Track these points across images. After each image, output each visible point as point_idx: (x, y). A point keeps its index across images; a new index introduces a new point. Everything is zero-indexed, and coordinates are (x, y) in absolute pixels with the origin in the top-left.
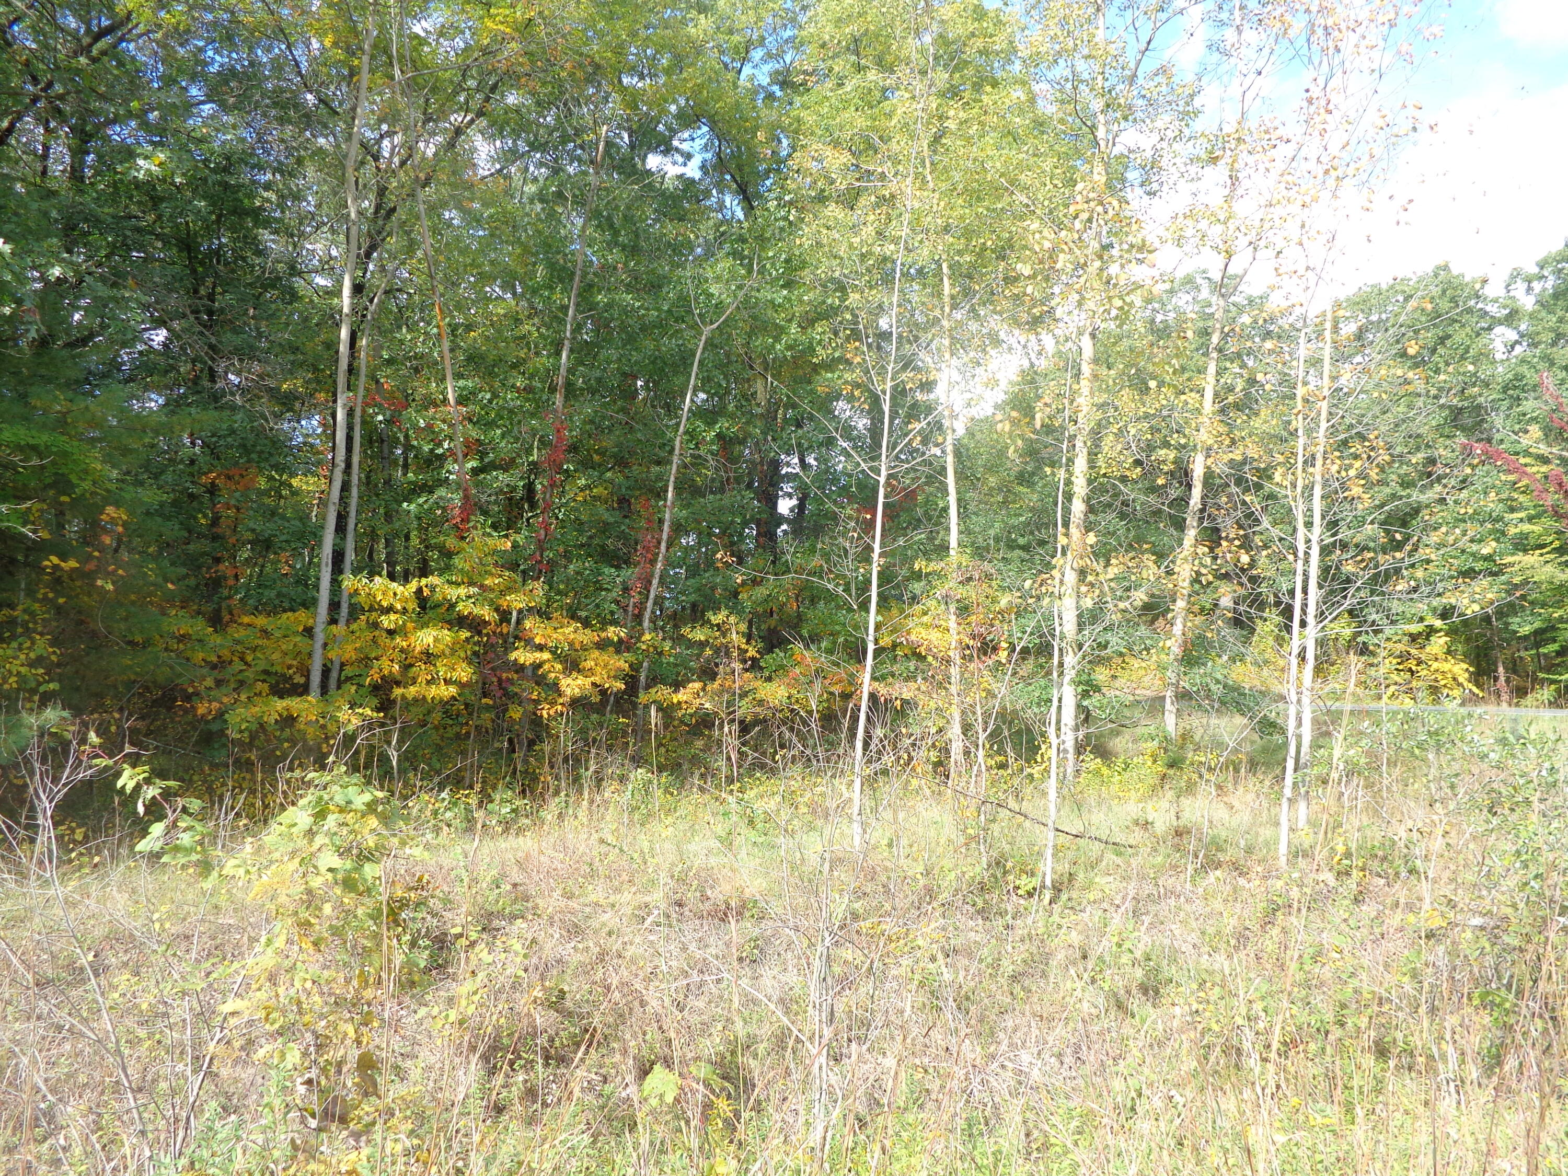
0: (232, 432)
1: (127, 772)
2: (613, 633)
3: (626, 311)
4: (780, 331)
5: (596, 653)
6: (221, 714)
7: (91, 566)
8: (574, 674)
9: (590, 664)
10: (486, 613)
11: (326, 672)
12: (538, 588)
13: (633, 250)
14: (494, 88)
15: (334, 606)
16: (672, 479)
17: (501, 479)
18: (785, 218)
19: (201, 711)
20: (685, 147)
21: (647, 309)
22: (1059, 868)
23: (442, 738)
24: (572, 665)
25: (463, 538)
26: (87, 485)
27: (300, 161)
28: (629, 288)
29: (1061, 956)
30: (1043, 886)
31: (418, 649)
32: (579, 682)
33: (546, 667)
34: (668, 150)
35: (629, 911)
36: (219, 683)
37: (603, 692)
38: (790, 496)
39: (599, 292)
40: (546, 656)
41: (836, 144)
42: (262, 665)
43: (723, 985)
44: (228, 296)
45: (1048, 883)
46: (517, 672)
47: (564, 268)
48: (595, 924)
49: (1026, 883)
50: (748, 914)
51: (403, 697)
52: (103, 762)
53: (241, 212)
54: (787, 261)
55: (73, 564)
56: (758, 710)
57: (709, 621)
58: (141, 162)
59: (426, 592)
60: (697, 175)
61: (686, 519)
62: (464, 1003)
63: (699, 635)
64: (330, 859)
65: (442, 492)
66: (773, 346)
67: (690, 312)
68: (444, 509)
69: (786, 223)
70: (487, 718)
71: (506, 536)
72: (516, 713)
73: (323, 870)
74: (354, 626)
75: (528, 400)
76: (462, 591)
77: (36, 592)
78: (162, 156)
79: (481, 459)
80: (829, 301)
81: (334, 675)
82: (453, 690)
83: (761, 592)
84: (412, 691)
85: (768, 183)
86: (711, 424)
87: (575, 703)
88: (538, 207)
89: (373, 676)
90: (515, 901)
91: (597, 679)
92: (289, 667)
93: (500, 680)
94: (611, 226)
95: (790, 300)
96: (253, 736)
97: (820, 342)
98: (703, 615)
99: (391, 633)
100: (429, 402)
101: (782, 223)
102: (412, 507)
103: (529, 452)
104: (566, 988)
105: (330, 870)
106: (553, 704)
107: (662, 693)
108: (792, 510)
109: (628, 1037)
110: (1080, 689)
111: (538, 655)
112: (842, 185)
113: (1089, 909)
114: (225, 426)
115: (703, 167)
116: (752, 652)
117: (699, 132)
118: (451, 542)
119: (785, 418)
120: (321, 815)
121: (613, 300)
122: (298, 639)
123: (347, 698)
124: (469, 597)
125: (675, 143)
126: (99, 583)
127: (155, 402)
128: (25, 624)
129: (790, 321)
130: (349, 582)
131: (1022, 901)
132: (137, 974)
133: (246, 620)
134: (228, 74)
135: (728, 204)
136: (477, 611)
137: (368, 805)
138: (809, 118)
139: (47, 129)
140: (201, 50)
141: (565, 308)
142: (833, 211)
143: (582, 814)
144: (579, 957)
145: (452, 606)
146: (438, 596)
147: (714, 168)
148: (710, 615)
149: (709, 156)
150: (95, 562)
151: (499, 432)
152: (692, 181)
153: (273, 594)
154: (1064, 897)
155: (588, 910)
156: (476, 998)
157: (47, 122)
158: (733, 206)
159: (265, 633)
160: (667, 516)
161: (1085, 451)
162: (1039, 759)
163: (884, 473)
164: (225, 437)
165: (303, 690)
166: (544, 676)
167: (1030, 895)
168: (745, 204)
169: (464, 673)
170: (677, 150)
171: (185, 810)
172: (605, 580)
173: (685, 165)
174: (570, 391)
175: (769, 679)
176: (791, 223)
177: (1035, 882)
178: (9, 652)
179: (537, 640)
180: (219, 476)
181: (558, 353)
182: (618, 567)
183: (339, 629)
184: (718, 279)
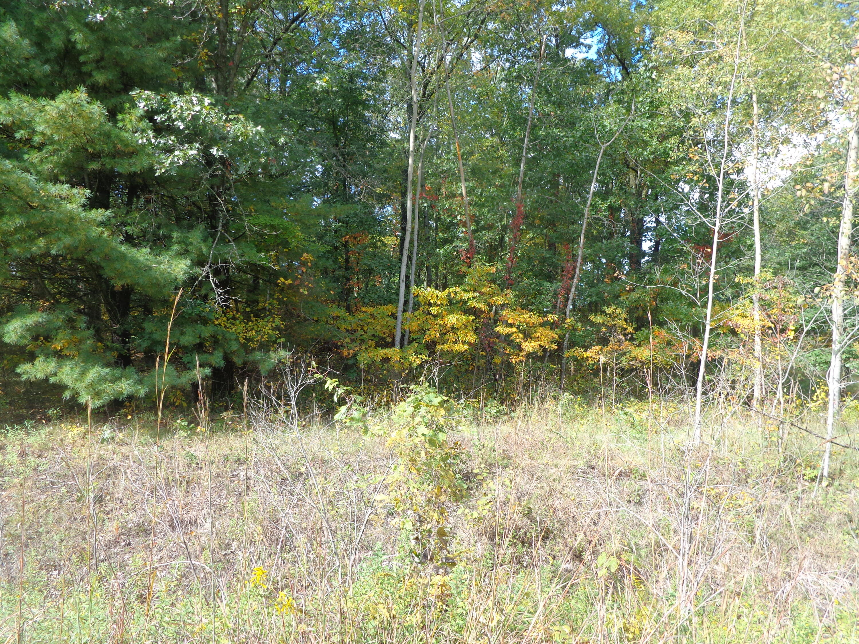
0: (356, 215)
1: (329, 381)
2: (550, 318)
3: (557, 139)
4: (646, 144)
5: (541, 329)
6: (354, 356)
7: (298, 282)
8: (529, 340)
9: (538, 334)
10: (483, 306)
11: (403, 336)
12: (510, 293)
13: (559, 104)
14: (483, 22)
15: (406, 302)
16: (583, 232)
17: (487, 235)
18: (650, 77)
19: (345, 354)
20: (588, 42)
21: (567, 137)
22: (833, 466)
23: (459, 372)
24: (528, 335)
25: (470, 267)
26: (295, 243)
27: (384, 73)
28: (557, 126)
29: (834, 519)
30: (822, 476)
31: (449, 325)
32: (532, 344)
33: (514, 335)
34: (578, 44)
35: (565, 468)
36: (353, 340)
37: (545, 350)
38: (650, 240)
39: (540, 129)
40: (514, 330)
41: (683, 29)
42: (372, 332)
43: (620, 514)
44: (352, 146)
45: (826, 474)
46: (497, 338)
47: (521, 117)
48: (547, 474)
49: (809, 473)
50: (632, 476)
51: (442, 349)
52: (318, 376)
53: (358, 102)
54: (651, 102)
55: (290, 282)
56: (632, 363)
57: (604, 312)
58: (318, 82)
59: (453, 295)
60: (594, 57)
61: (590, 254)
62: (481, 509)
63: (599, 319)
64: (422, 429)
65: (457, 243)
66: (642, 154)
67: (593, 137)
68: (458, 252)
69: (650, 80)
70: (482, 362)
71: (493, 265)
72: (498, 360)
73: (420, 435)
74: (416, 313)
75: (502, 192)
76: (471, 295)
77: (273, 295)
78: (327, 77)
79: (477, 225)
80: (677, 124)
81: (406, 337)
82: (466, 347)
83: (634, 296)
84: (446, 347)
85: (637, 57)
86: (604, 199)
87: (529, 355)
88: (504, 85)
89: (427, 338)
90: (503, 459)
91: (542, 343)
92: (384, 333)
93: (489, 342)
94: (547, 91)
95: (652, 126)
96: (369, 367)
97: (670, 149)
98: (601, 309)
99: (435, 316)
100: (452, 195)
101: (647, 80)
102: (442, 251)
103: (501, 220)
104: (532, 507)
105: (423, 435)
106: (518, 355)
107: (577, 352)
108: (650, 248)
109: (566, 536)
110: (844, 357)
111: (510, 329)
112: (687, 54)
113: (853, 492)
114: (353, 212)
115: (598, 53)
116: (630, 330)
117: (596, 32)
118: (464, 269)
119: (647, 195)
120: (417, 407)
121: (549, 133)
122: (389, 319)
123: (413, 350)
124: (474, 298)
125: (582, 40)
126: (301, 291)
127: (317, 202)
128: (269, 310)
129: (651, 137)
130: (414, 290)
131: (807, 483)
132: (326, 479)
133: (364, 309)
134: (350, 33)
135: (613, 73)
136: (478, 305)
137: (440, 403)
138: (664, 15)
139: (269, 71)
140: (338, 22)
141: (522, 140)
142: (681, 70)
143: (534, 415)
144: (539, 492)
145: (466, 302)
146: (458, 298)
147: (605, 52)
148: (605, 308)
149: (601, 46)
150: (299, 281)
151: (486, 209)
152: (592, 61)
153: (376, 297)
154: (836, 483)
155: (542, 466)
156: (487, 507)
157: (269, 67)
158: (616, 72)
159: (373, 316)
160: (580, 253)
161: (851, 206)
162: (815, 398)
163: (718, 224)
164: (353, 217)
165: (392, 345)
166: (512, 341)
167: (812, 480)
168: (623, 72)
169: (472, 338)
170: (582, 44)
171: (355, 401)
172: (544, 289)
173: (587, 52)
174: (525, 185)
175: (639, 346)
176: (653, 80)
177: (815, 473)
178: (264, 323)
179: (510, 321)
180: (350, 238)
181: (518, 165)
182: (551, 282)
183: (409, 314)
184: (609, 116)
